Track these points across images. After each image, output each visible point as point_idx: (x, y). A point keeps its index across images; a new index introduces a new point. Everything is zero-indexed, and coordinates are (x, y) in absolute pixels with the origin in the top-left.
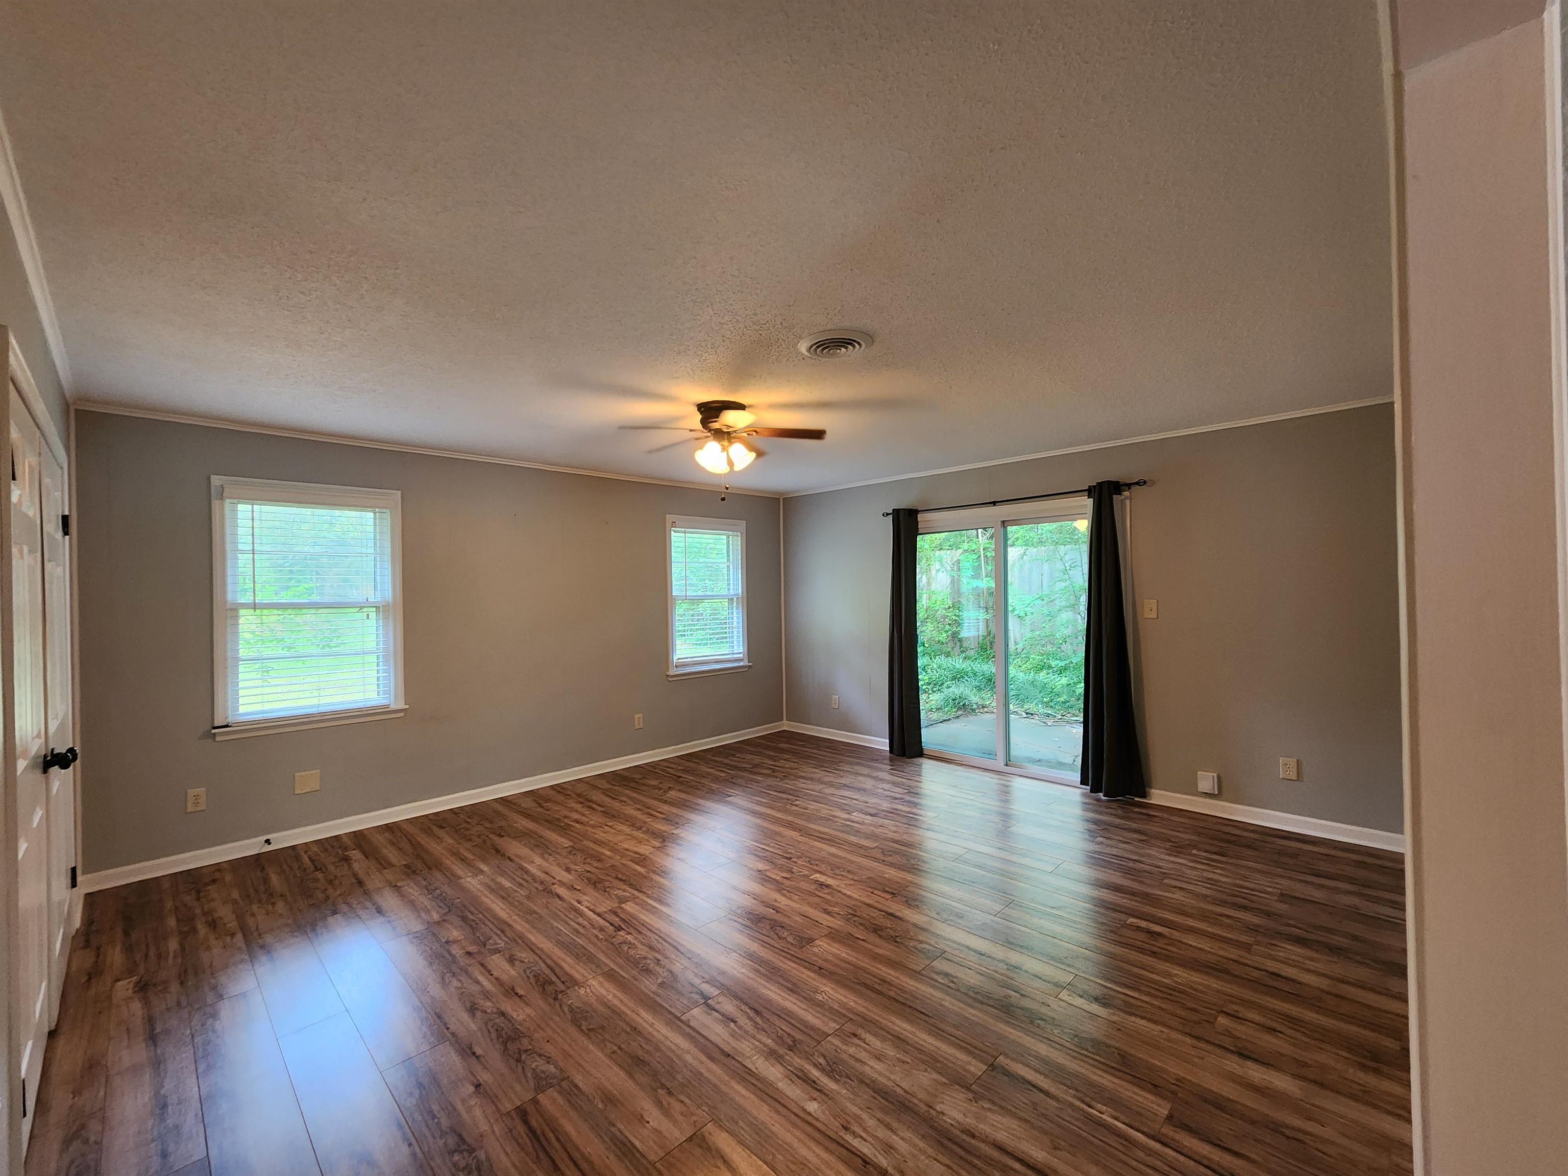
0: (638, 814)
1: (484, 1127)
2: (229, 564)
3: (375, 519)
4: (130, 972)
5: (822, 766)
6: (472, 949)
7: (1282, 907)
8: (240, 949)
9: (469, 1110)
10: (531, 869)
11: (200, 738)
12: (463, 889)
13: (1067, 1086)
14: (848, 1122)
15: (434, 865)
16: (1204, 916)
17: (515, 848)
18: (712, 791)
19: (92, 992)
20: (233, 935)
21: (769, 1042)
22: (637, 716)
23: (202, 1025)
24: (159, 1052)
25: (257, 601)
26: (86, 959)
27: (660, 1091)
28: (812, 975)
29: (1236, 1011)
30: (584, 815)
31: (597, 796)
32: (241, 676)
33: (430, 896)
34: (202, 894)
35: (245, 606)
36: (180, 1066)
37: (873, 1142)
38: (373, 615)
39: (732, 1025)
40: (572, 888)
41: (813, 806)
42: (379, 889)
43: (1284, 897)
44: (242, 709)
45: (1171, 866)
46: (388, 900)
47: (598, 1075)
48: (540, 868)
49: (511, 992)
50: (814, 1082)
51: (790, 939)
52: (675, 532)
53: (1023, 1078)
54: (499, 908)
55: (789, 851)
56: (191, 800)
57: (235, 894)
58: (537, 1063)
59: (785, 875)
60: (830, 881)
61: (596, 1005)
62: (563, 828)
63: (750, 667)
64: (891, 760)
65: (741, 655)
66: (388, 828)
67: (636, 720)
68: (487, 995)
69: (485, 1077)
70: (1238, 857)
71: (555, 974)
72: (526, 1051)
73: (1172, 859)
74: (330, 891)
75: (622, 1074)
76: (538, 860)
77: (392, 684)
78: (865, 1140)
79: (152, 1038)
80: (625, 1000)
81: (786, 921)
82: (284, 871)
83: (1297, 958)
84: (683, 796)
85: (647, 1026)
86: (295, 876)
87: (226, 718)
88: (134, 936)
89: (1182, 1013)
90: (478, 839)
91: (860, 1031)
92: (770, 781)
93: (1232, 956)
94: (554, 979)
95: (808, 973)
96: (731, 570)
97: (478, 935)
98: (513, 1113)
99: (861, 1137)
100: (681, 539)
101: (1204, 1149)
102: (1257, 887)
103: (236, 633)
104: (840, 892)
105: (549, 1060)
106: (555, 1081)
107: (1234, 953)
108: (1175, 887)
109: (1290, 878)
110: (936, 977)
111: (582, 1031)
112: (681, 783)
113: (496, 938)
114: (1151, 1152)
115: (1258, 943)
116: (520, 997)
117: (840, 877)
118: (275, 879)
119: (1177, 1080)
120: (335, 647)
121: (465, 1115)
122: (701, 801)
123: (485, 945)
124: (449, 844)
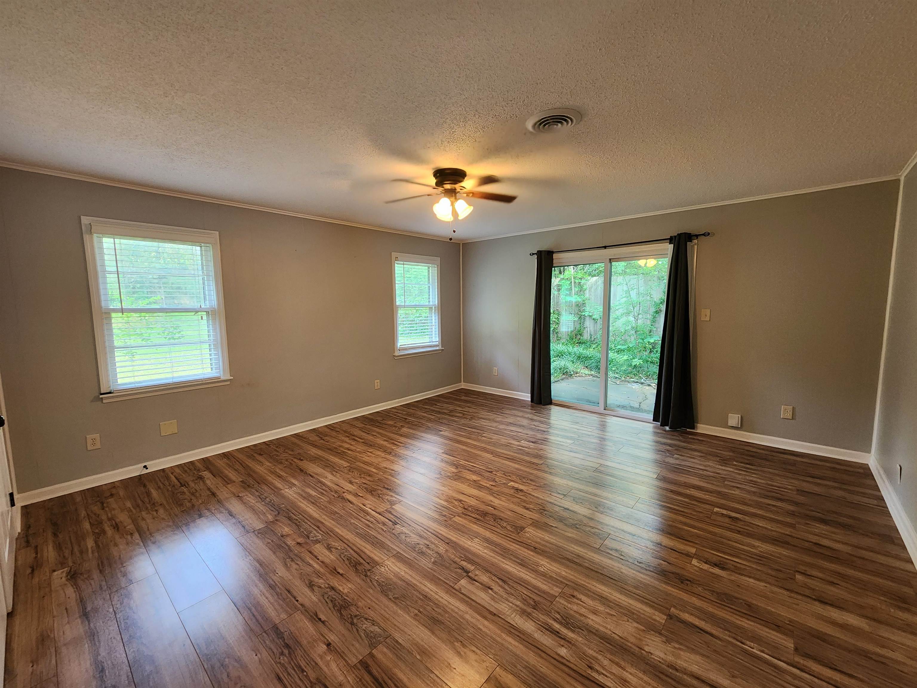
0: (385, 443)
1: (341, 678)
2: (101, 280)
3: (201, 251)
4: (62, 564)
5: (492, 411)
6: (300, 540)
7: (801, 499)
8: (138, 544)
9: (328, 665)
10: (326, 482)
11: (92, 401)
12: (283, 497)
13: (722, 629)
14: (591, 663)
15: (261, 481)
16: (759, 505)
17: (313, 468)
18: (428, 428)
19: (36, 580)
20: (131, 534)
21: (518, 603)
22: (376, 381)
23: (121, 604)
24: (92, 625)
25: (123, 307)
26: (29, 555)
27: (456, 644)
28: (532, 553)
29: (805, 571)
30: (351, 445)
31: (357, 432)
32: (117, 359)
33: (263, 503)
34: (105, 505)
35: (115, 310)
36: (110, 637)
37: (612, 677)
38: (205, 317)
39: (490, 591)
40: (356, 495)
41: (495, 437)
42: (227, 498)
43: (801, 492)
44: (120, 381)
45: (725, 473)
46: (235, 506)
47: (410, 633)
48: (332, 481)
49: (334, 571)
50: (558, 632)
51: (509, 528)
52: (397, 264)
53: (692, 624)
54: (312, 510)
55: (489, 467)
56: (89, 442)
57: (129, 504)
58: (366, 626)
59: (491, 483)
60: (521, 487)
61: (395, 580)
62: (341, 455)
63: (442, 350)
64: (532, 406)
65: (437, 343)
66: (225, 455)
67: (376, 384)
68: (318, 575)
69: (332, 637)
70: (760, 466)
71: (362, 558)
72: (356, 616)
73: (723, 468)
74: (194, 500)
75: (427, 632)
76: (330, 476)
77: (221, 364)
78: (606, 676)
79: (85, 615)
80: (414, 575)
81: (502, 515)
82: (159, 488)
83: (826, 533)
84: (411, 431)
85: (433, 594)
86: (168, 490)
87: (109, 387)
88: (61, 536)
89: (773, 573)
90: (286, 462)
91: (576, 593)
92: (463, 421)
93: (787, 533)
94: (362, 561)
95: (529, 552)
96: (431, 289)
97: (302, 530)
98: (358, 665)
99: (603, 674)
100: (400, 269)
101: (828, 673)
102: (782, 485)
103: (111, 329)
104: (530, 494)
105: (374, 623)
106: (381, 639)
107: (788, 531)
108: (734, 487)
109: (798, 479)
110: (611, 552)
111: (390, 599)
112: (408, 423)
113: (315, 532)
114: (795, 677)
115: (799, 523)
116: (342, 575)
117: (527, 484)
118: (154, 493)
119: (790, 621)
120: (177, 339)
121: (325, 669)
122: (423, 434)
123: (308, 537)
124: (268, 466)
